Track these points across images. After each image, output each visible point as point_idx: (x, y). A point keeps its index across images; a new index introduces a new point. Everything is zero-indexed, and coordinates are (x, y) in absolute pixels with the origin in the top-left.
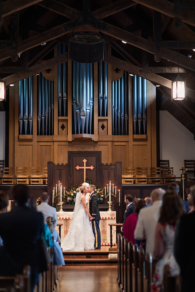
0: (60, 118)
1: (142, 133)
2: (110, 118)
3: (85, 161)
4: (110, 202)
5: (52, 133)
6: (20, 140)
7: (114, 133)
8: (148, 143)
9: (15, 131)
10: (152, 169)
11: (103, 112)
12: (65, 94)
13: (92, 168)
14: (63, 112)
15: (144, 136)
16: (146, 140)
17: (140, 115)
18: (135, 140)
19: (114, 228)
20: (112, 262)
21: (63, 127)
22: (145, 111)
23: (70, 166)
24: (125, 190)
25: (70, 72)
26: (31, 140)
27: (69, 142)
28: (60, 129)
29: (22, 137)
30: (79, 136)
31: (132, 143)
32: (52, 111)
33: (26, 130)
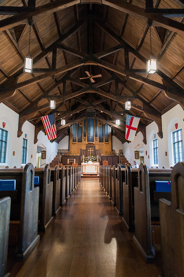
0: (84, 137)
1: (107, 142)
2: (98, 137)
3: (91, 149)
4: (98, 160)
5: (82, 142)
6: (73, 144)
7: (99, 142)
8: (109, 145)
9: (71, 141)
10: (110, 152)
11: (96, 136)
12: (85, 131)
13: (93, 151)
14: (85, 136)
15: (108, 143)
16: (108, 144)
17: (107, 137)
18: (105, 144)
19: (99, 167)
20: (98, 177)
21: (85, 140)
22: (108, 136)
23: (86, 150)
24: (102, 157)
25: (87, 125)
26: (76, 144)
27: (87, 144)
28: (84, 140)
29: (73, 143)
30: (89, 142)
31: (104, 144)
32: (82, 135)
33: (74, 141)
